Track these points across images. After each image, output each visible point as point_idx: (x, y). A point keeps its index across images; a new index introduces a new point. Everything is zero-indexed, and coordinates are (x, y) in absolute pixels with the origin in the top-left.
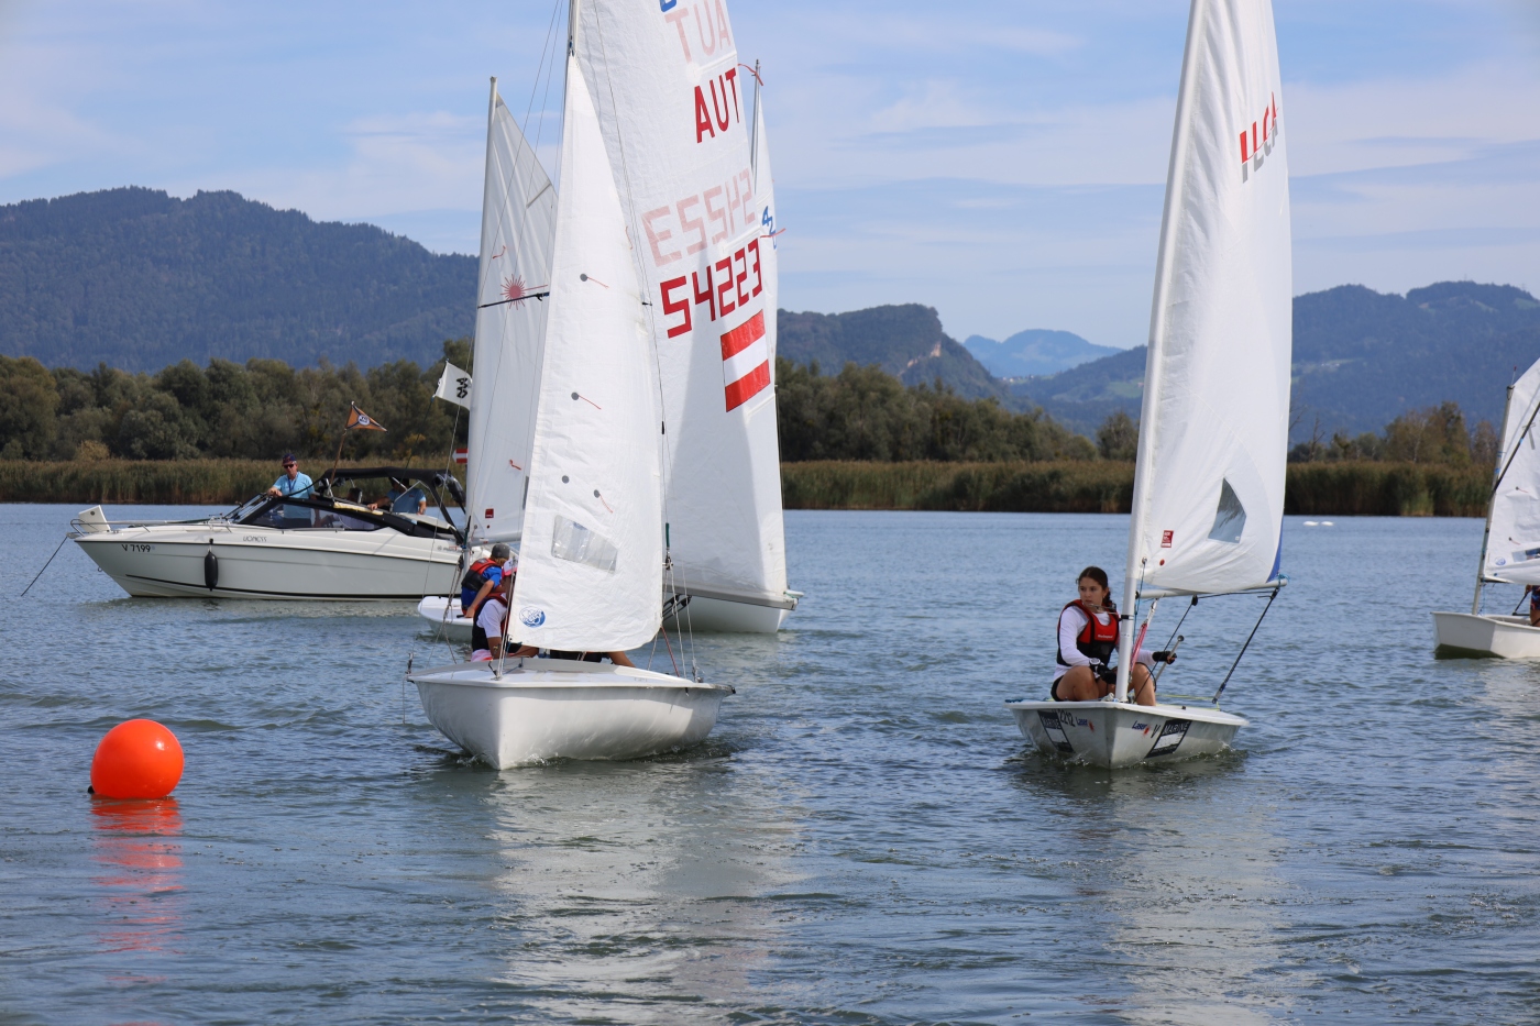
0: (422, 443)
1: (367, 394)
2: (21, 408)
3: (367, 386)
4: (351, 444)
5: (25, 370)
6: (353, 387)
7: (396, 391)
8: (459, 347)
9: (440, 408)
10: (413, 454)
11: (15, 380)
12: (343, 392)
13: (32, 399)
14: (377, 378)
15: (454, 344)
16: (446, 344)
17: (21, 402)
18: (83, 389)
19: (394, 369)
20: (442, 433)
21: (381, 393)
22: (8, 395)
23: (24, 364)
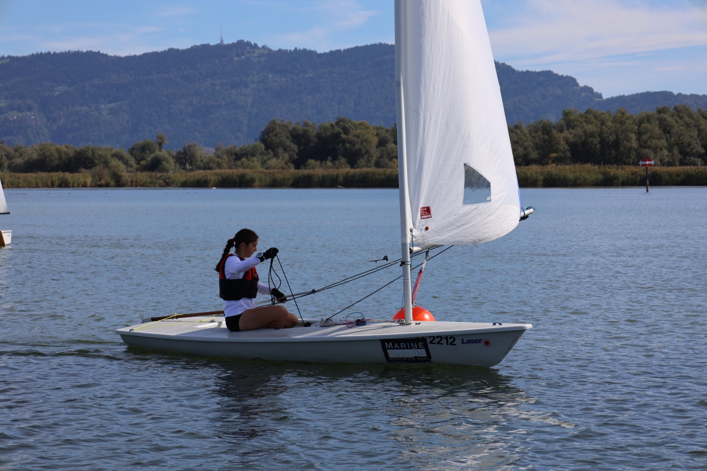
0: (556, 157)
1: (528, 135)
2: (361, 144)
3: (528, 132)
4: (522, 158)
5: (363, 127)
6: (522, 132)
7: (541, 133)
8: (569, 113)
9: (563, 141)
10: (553, 162)
11: (359, 131)
12: (517, 134)
13: (366, 140)
14: (532, 127)
15: (567, 111)
16: (564, 111)
17: (362, 142)
18: (388, 135)
19: (540, 123)
20: (563, 152)
21: (534, 134)
22: (355, 138)
23: (361, 124)
